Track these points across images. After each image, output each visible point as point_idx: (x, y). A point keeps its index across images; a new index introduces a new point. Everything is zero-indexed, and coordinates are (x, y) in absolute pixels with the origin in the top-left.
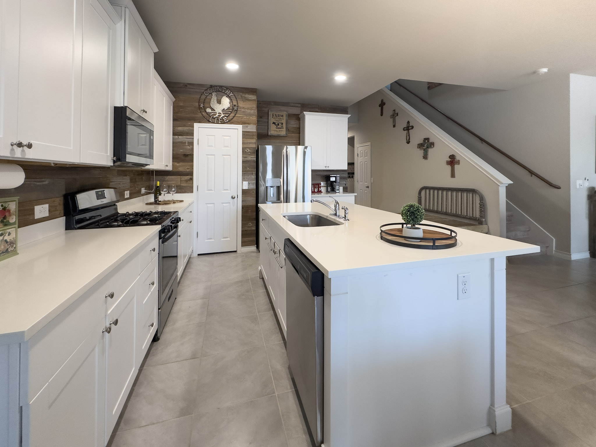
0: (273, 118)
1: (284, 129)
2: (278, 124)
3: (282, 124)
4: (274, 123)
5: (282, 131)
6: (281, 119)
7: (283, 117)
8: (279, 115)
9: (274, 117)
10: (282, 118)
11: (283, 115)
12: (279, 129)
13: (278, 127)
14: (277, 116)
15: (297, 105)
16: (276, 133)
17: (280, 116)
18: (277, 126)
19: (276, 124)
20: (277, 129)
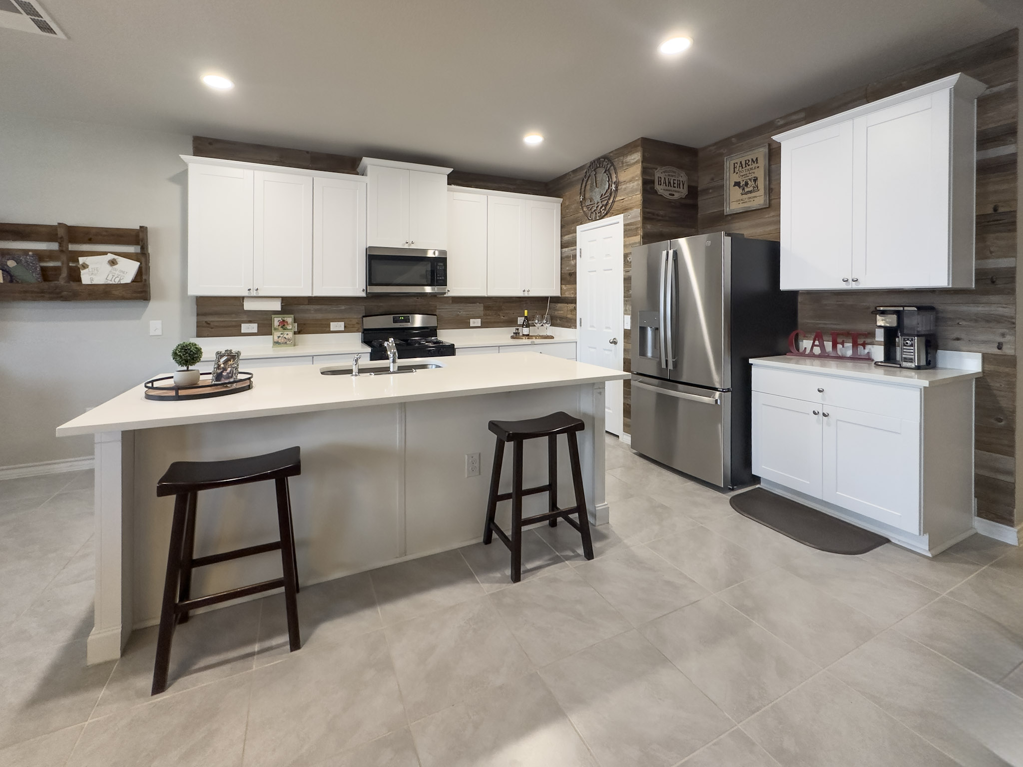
0: (734, 172)
1: (762, 192)
2: (747, 184)
3: (755, 180)
4: (737, 184)
5: (756, 197)
6: (751, 169)
7: (757, 163)
8: (747, 162)
9: (736, 170)
10: (755, 165)
11: (757, 159)
12: (750, 195)
13: (747, 190)
14: (744, 166)
15: (794, 117)
16: (742, 206)
17: (750, 163)
18: (743, 189)
19: (741, 185)
20: (745, 196)
